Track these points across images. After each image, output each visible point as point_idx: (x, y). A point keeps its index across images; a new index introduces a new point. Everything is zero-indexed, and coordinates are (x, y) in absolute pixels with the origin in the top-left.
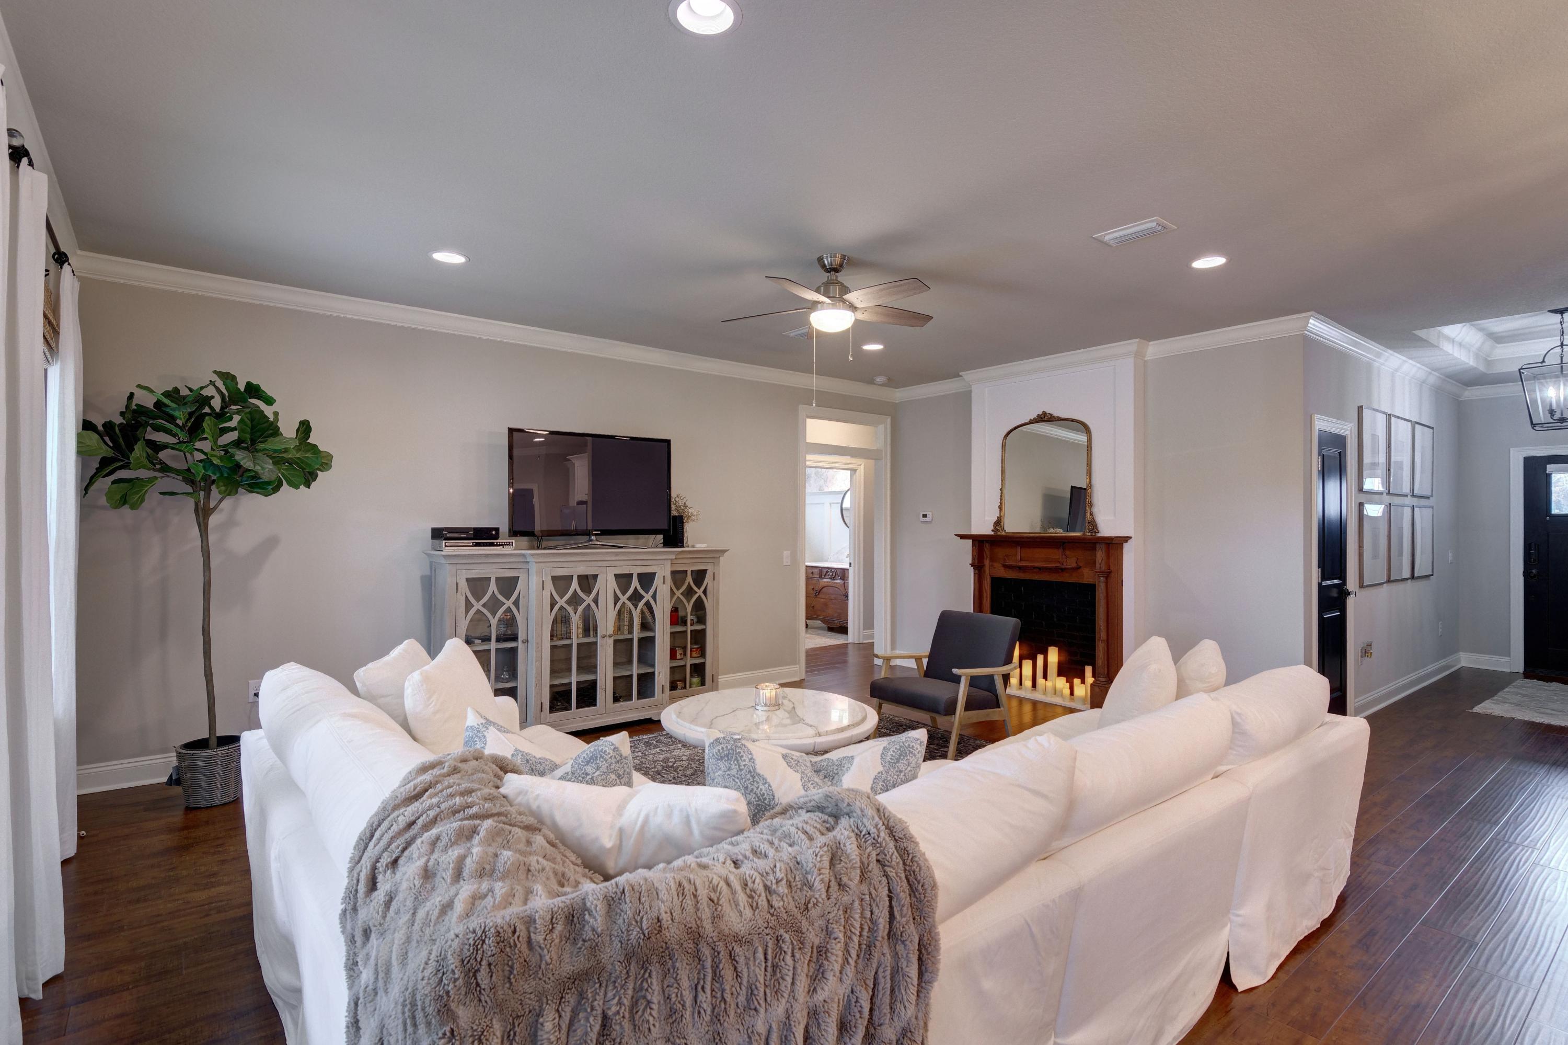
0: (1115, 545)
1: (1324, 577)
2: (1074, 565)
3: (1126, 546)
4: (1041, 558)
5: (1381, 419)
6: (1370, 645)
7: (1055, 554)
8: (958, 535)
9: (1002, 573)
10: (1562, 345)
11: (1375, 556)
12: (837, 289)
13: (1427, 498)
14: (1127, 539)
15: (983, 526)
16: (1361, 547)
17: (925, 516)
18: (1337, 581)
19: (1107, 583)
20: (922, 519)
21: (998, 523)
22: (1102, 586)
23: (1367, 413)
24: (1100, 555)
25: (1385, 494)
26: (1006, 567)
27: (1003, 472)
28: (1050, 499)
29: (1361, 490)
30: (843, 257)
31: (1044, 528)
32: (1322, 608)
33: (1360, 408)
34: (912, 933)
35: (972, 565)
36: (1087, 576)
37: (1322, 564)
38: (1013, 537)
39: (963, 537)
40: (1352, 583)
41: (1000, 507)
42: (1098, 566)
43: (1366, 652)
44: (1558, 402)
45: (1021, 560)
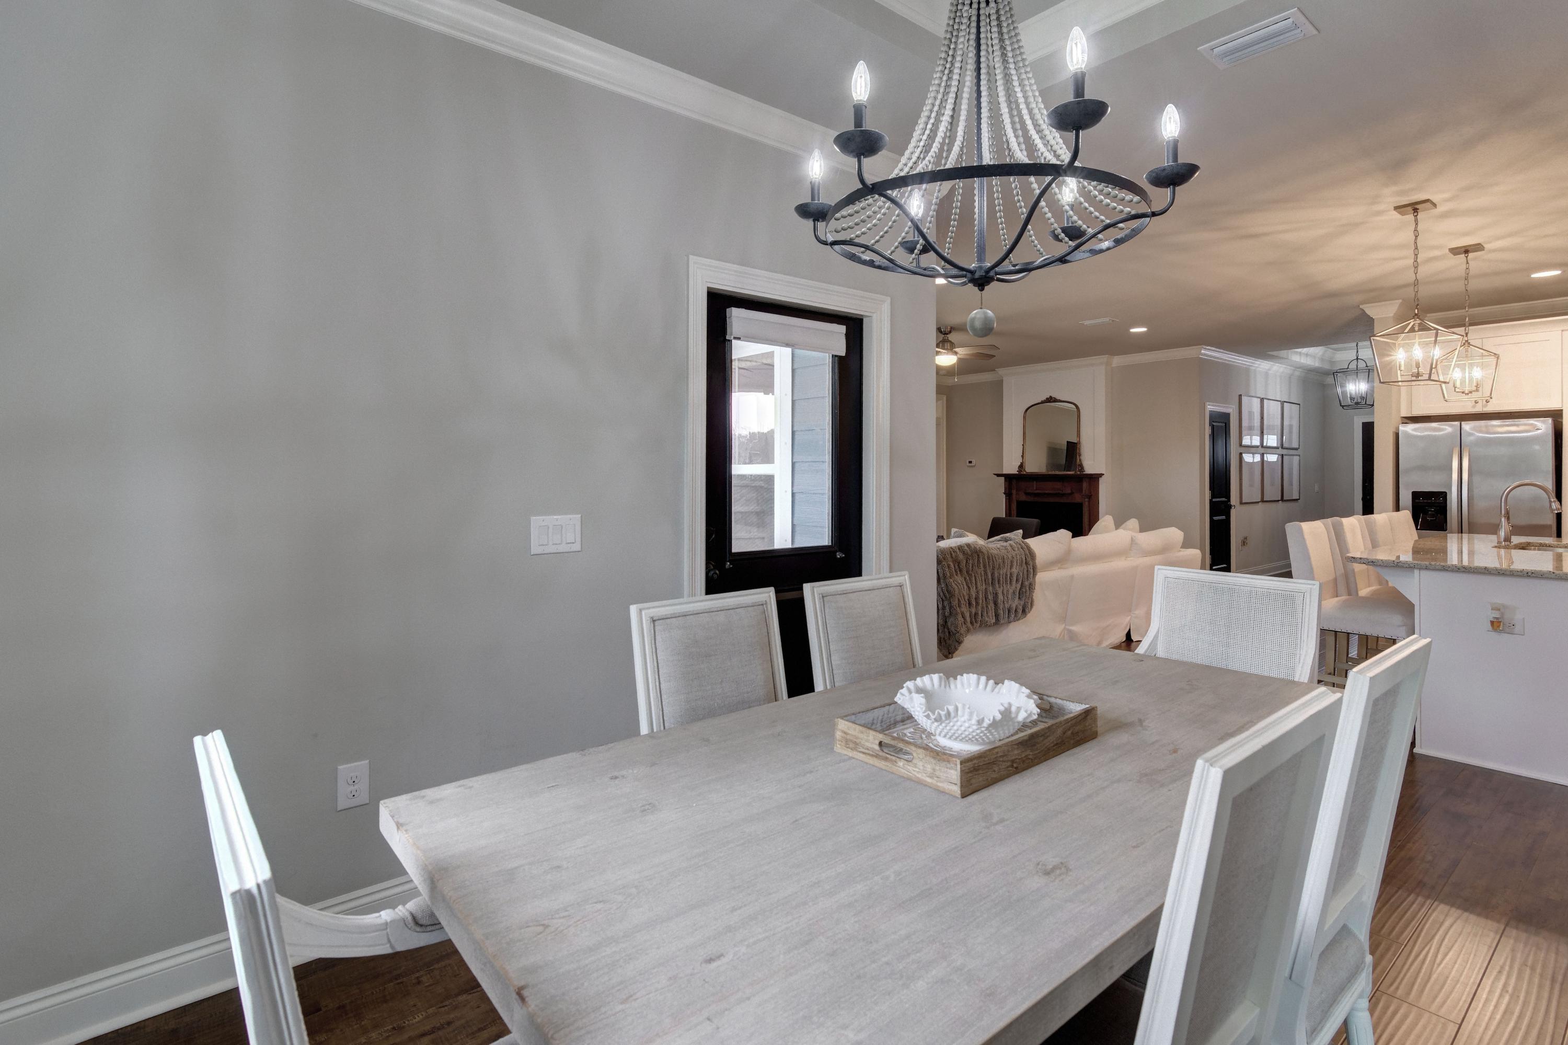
0: (1094, 479)
1: (1213, 495)
2: (1070, 492)
3: (1101, 480)
4: (1049, 487)
5: (1256, 403)
6: (1246, 538)
7: (1058, 485)
8: (995, 474)
9: (1023, 498)
10: (1357, 359)
11: (1251, 485)
12: (948, 345)
13: (1296, 449)
14: (1101, 475)
15: (1011, 468)
16: (1241, 479)
17: (970, 462)
18: (1224, 499)
19: (1089, 502)
20: (968, 464)
21: (1021, 466)
22: (1087, 503)
23: (1244, 399)
24: (1085, 485)
25: (1260, 447)
26: (1027, 494)
27: (1024, 434)
28: (1052, 451)
29: (1241, 445)
30: (951, 328)
31: (1048, 471)
32: (1212, 514)
33: (1240, 396)
34: (1031, 563)
35: (1004, 493)
36: (1077, 498)
37: (1212, 488)
38: (1032, 475)
39: (998, 475)
40: (1234, 500)
41: (1023, 456)
42: (1084, 491)
43: (1244, 543)
44: (1356, 393)
45: (1036, 490)
